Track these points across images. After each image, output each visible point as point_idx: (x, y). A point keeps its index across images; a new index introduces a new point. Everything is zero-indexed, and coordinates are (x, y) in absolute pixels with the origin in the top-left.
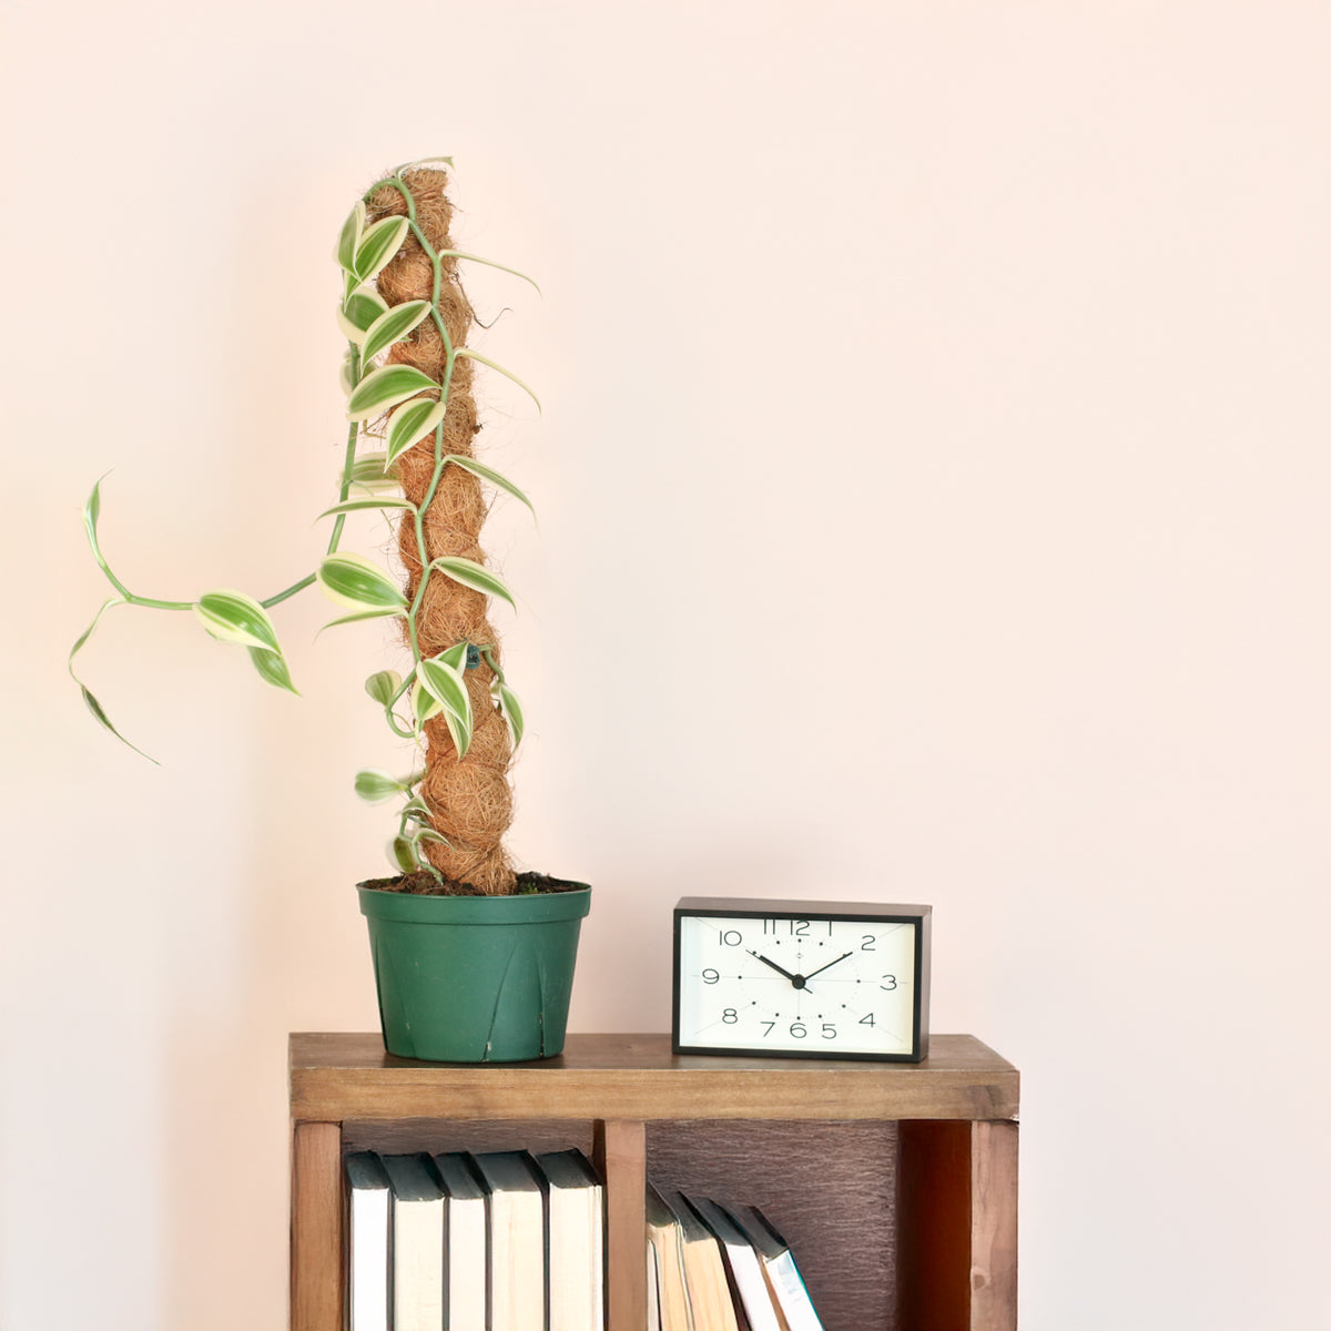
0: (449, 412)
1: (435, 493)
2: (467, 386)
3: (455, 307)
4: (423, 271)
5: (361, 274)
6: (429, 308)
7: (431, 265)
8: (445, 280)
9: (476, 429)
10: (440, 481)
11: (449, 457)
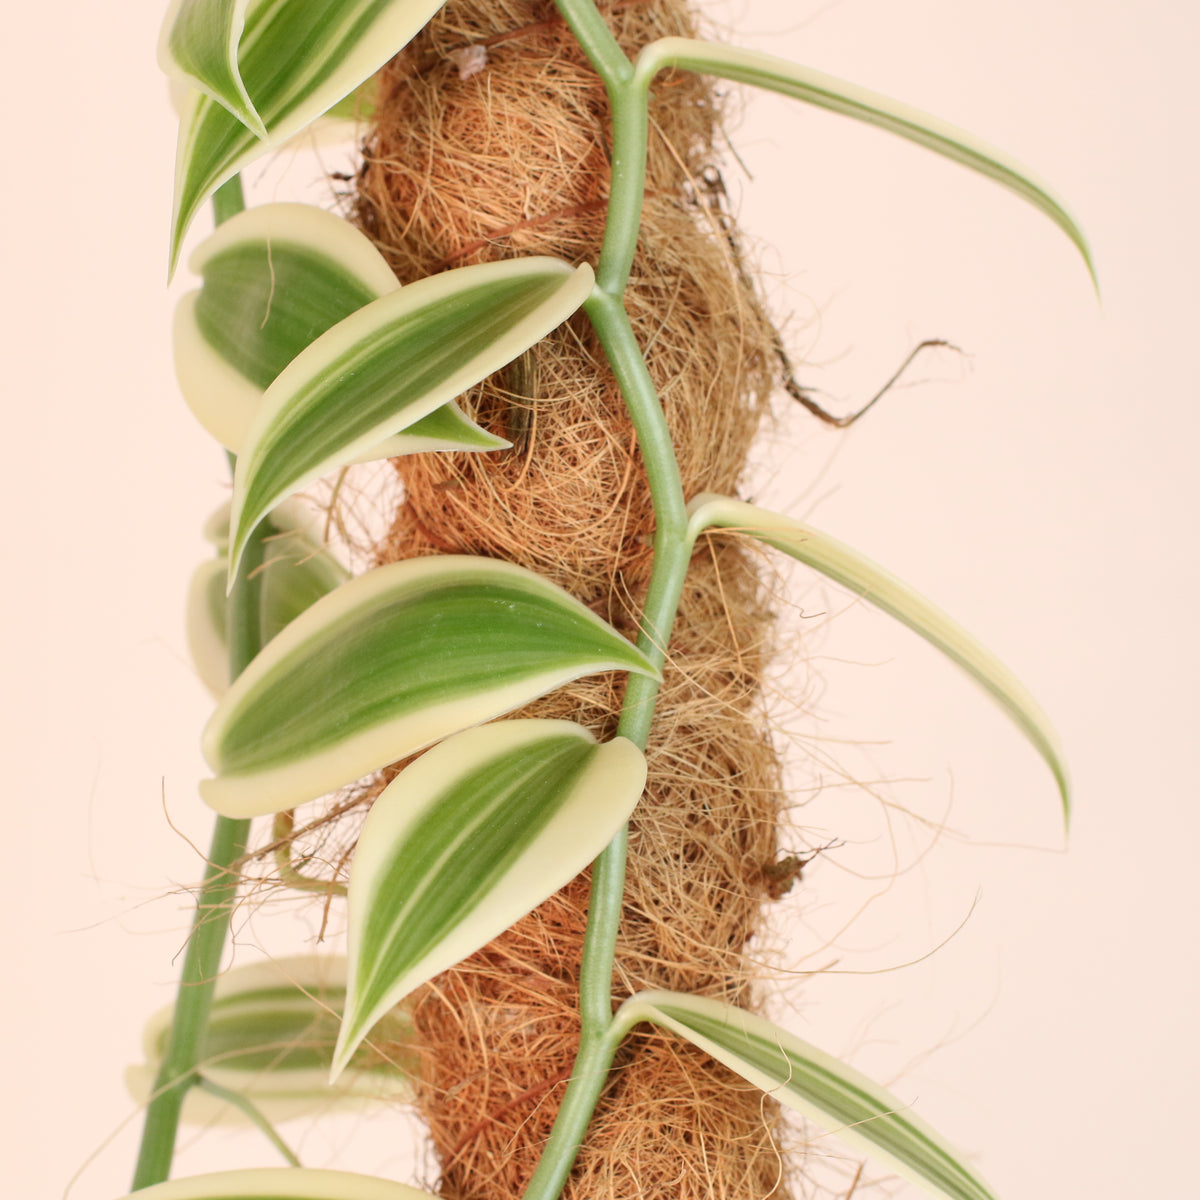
0: (657, 792)
1: (575, 1172)
2: (744, 683)
3: (700, 313)
4: (564, 134)
5: (261, 105)
6: (579, 289)
7: (601, 107)
8: (663, 185)
9: (778, 877)
10: (598, 1112)
11: (645, 1005)
